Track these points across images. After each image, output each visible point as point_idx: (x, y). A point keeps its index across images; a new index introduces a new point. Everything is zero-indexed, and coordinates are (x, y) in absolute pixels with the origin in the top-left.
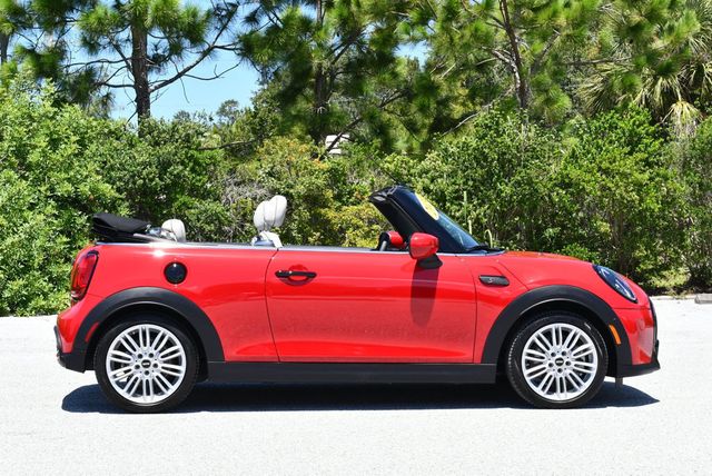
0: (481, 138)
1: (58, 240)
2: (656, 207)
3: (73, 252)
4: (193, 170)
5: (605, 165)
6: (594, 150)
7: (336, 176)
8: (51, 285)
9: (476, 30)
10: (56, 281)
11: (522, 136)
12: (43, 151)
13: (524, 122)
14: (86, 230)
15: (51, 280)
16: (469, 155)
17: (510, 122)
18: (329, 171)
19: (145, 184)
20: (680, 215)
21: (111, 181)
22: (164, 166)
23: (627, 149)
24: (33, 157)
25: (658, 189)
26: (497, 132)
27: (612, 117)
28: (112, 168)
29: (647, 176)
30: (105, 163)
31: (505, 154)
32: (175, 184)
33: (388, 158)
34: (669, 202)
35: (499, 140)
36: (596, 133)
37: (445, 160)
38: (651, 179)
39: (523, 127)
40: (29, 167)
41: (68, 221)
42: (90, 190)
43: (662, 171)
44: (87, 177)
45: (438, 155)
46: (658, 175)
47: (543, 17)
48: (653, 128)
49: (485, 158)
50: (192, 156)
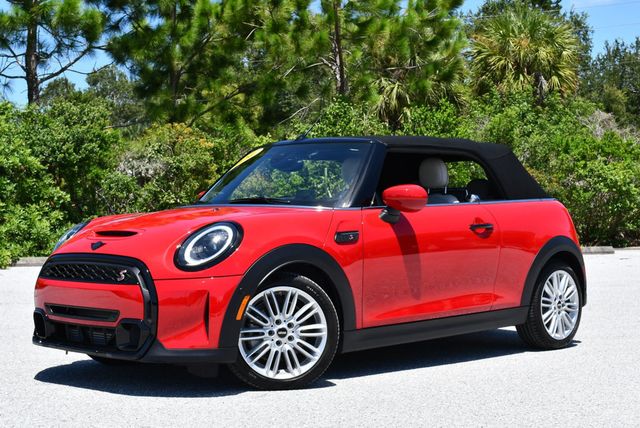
4: (100, 147)
7: (217, 154)
11: (365, 122)
14: (14, 196)
18: (213, 149)
19: (65, 157)
22: (79, 142)
32: (88, 158)
44: (13, 151)
50: (99, 135)
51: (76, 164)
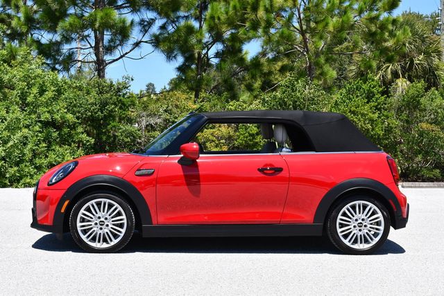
0: (284, 93)
1: (41, 146)
2: (381, 133)
3: (50, 152)
4: (121, 108)
5: (353, 109)
6: (347, 101)
8: (35, 170)
9: (282, 33)
10: (39, 168)
11: (306, 92)
12: (35, 96)
13: (308, 84)
14: (58, 140)
15: (36, 167)
16: (276, 102)
17: (300, 84)
19: (92, 115)
20: (395, 137)
21: (74, 113)
23: (366, 100)
24: (30, 99)
25: (383, 123)
26: (293, 89)
27: (358, 83)
28: (75, 106)
29: (377, 115)
30: (71, 103)
31: (296, 102)
33: (231, 103)
34: (389, 130)
35: (293, 94)
36: (349, 91)
37: (263, 105)
38: (379, 117)
39: (307, 87)
40: (27, 105)
41: (47, 135)
42: (61, 117)
43: (385, 113)
44: (58, 111)
45: (259, 102)
46: (383, 115)
47: (320, 27)
48: (381, 89)
49: (285, 103)
50: (121, 100)
51: (102, 119)
